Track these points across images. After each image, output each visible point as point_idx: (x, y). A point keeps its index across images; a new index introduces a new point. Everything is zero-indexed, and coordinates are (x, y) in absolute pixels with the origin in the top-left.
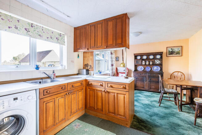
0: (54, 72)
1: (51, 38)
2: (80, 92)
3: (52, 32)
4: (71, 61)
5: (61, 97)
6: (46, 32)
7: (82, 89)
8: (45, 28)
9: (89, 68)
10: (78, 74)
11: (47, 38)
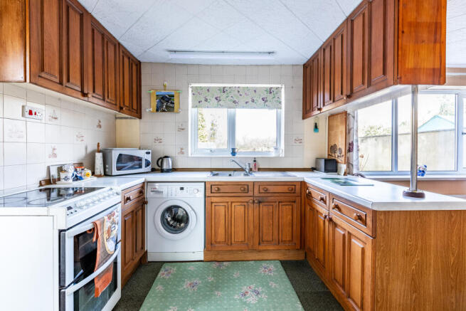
0: (255, 161)
1: (253, 101)
2: (287, 207)
3: (255, 91)
4: (293, 140)
5: (239, 204)
6: (243, 94)
7: (294, 202)
8: (243, 88)
9: (338, 156)
10: (313, 169)
11: (247, 103)
